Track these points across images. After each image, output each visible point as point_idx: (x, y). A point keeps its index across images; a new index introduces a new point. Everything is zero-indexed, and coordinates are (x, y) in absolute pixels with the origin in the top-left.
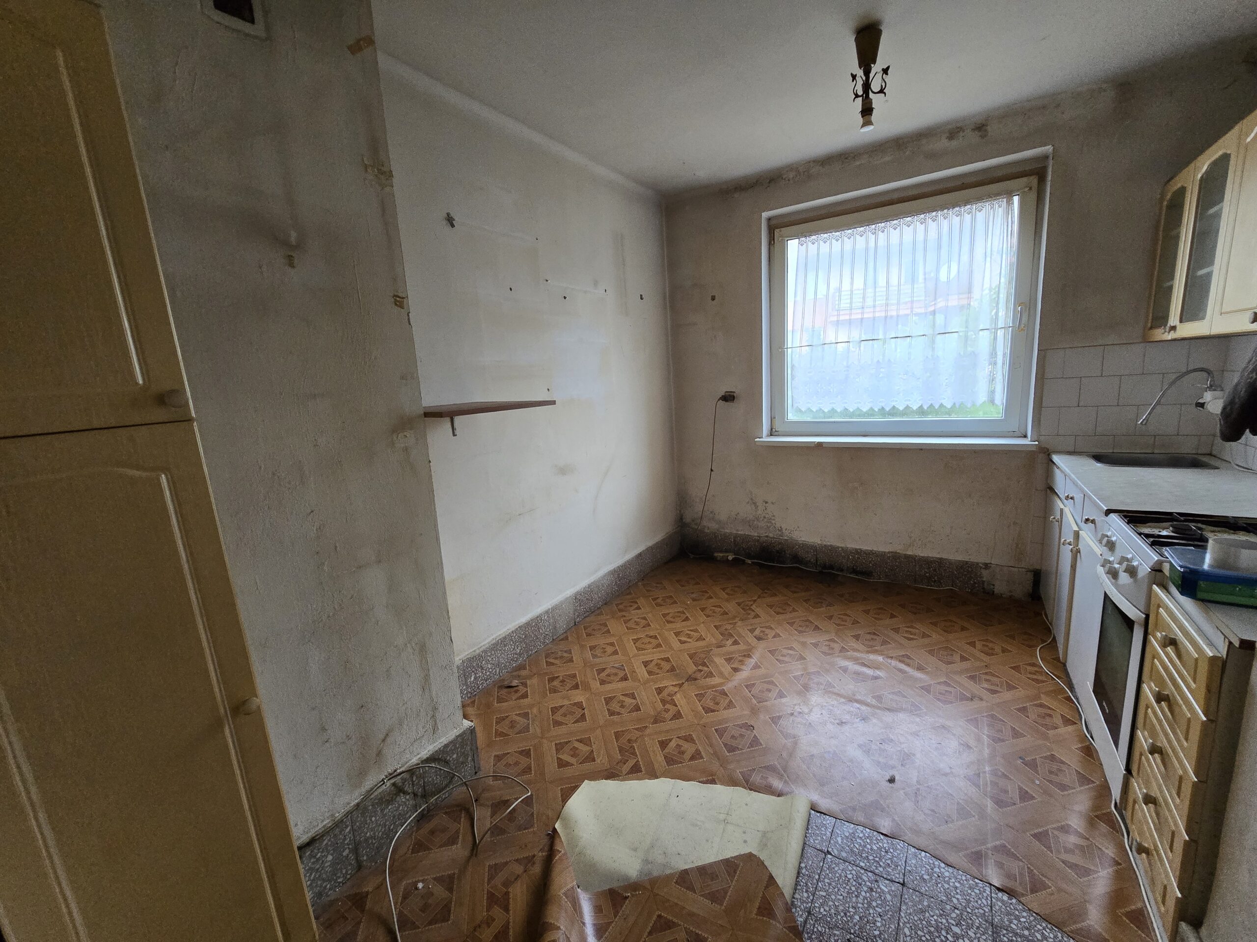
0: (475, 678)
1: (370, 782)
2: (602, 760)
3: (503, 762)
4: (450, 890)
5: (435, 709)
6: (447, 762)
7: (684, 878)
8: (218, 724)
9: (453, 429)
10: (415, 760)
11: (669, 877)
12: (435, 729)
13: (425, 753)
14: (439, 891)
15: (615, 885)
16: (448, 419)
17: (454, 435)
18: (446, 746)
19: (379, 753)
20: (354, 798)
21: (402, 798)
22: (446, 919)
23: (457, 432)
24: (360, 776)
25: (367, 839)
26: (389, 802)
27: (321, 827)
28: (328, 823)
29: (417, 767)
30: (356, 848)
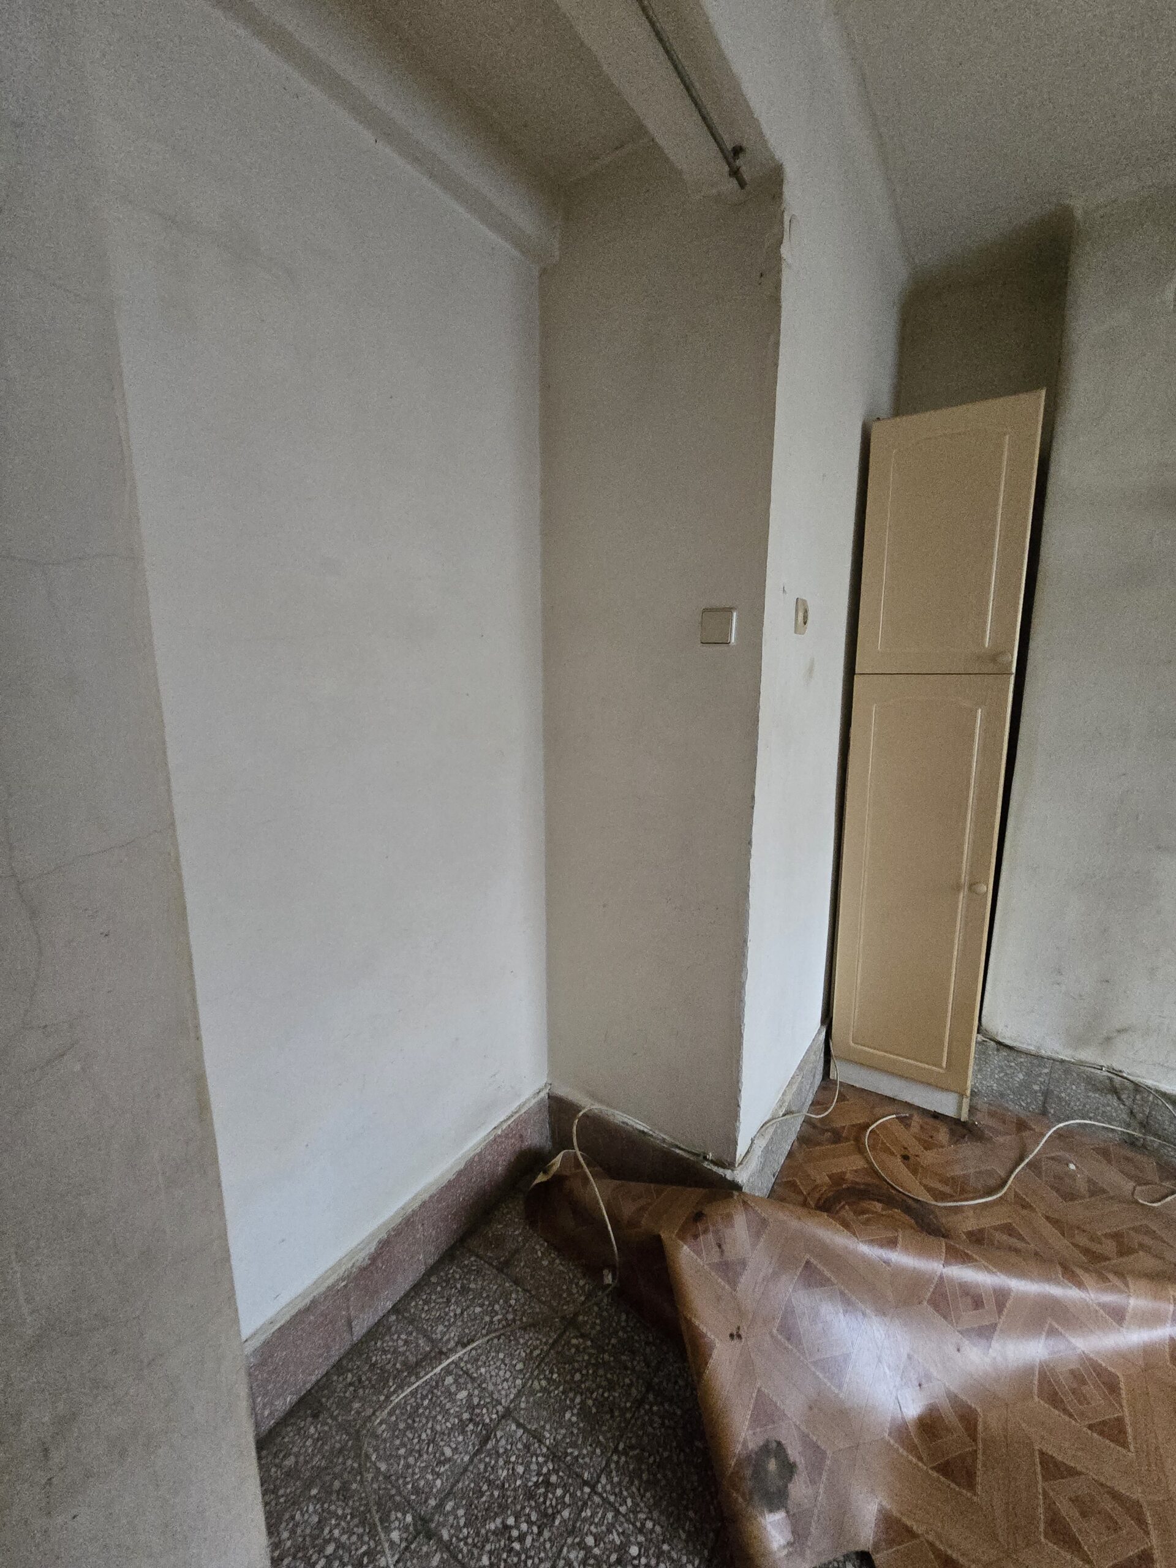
1: (1088, 1055)
4: (1092, 1194)
10: (1149, 1082)
13: (1165, 1088)
14: (1082, 1187)
19: (1108, 1039)
20: (1065, 1054)
21: (1113, 1099)
24: (1080, 1041)
25: (1060, 1099)
26: (1096, 1090)
27: (1024, 1046)
28: (1032, 1049)
29: (1148, 1089)
30: (1047, 1094)
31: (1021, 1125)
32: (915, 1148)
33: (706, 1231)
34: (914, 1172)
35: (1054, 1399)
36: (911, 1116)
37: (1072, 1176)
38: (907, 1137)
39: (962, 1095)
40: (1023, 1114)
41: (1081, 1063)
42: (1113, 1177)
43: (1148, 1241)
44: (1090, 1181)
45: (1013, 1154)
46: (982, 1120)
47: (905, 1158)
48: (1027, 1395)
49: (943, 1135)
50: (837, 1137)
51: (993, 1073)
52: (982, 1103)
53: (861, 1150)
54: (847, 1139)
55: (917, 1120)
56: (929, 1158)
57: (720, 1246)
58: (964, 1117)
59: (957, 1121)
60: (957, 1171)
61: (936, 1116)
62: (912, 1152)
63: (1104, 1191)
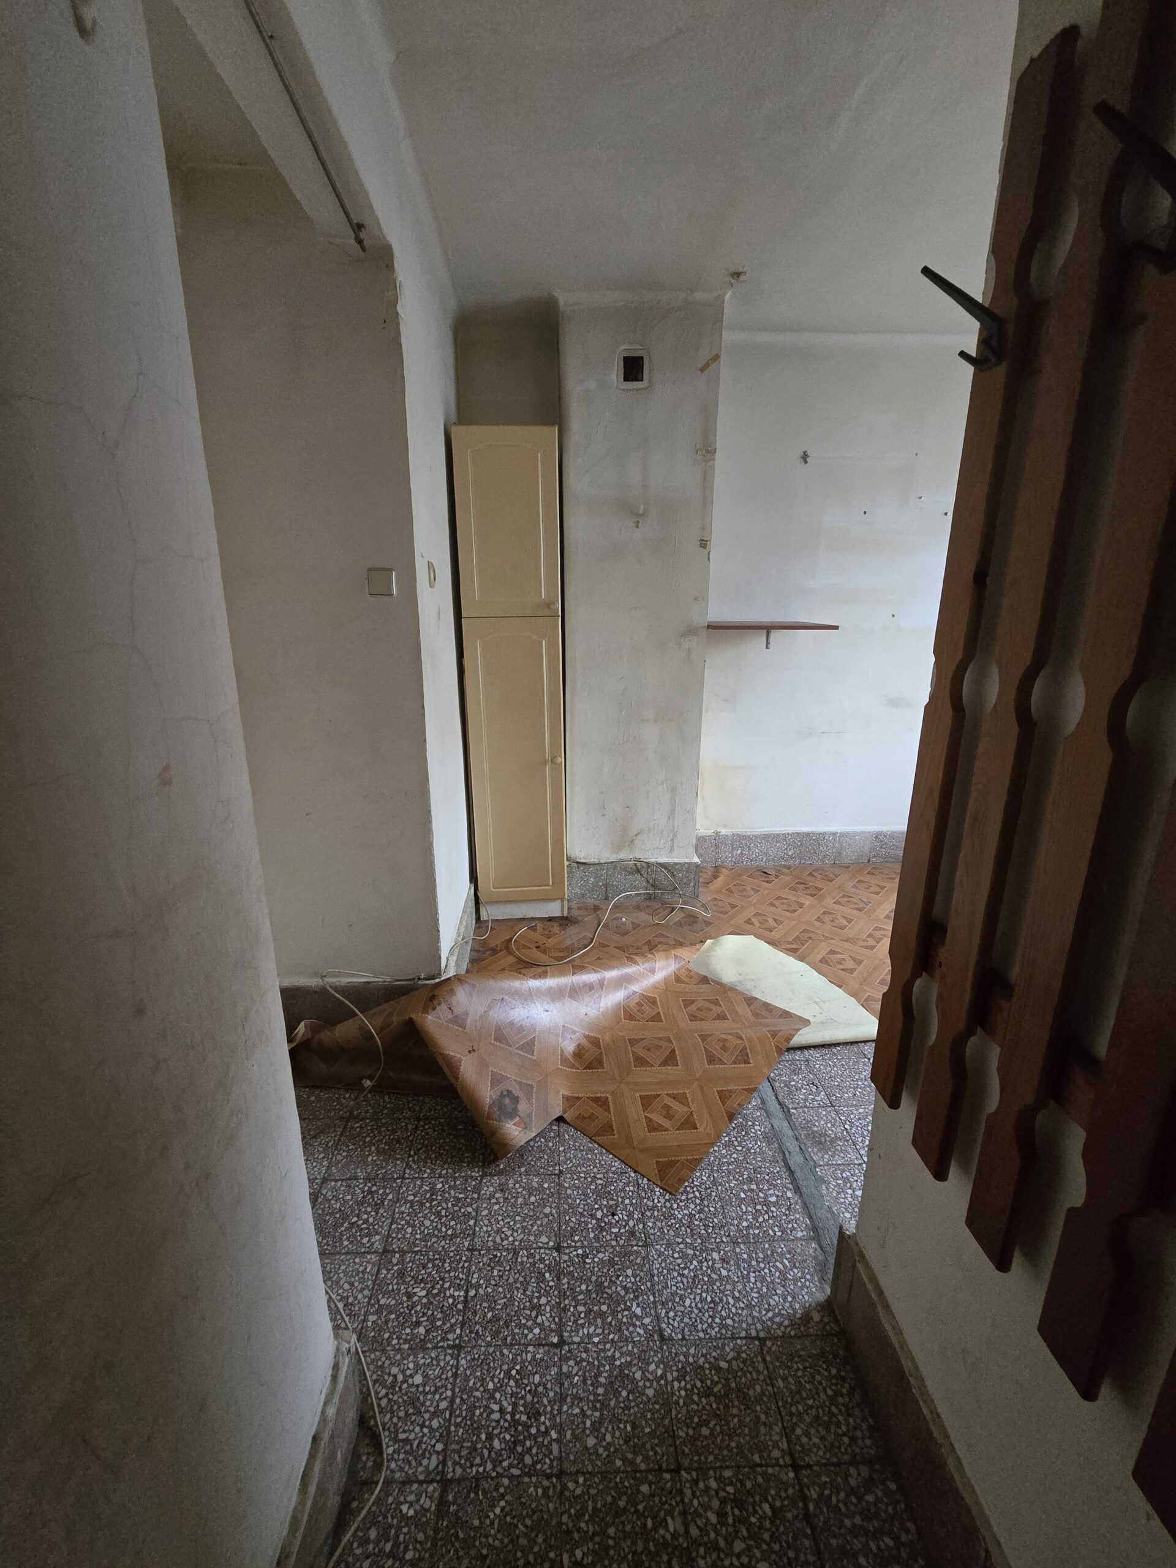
0: (741, 853)
1: (623, 855)
2: (776, 935)
3: (716, 903)
4: (634, 929)
5: (675, 836)
6: (673, 876)
7: (750, 1000)
8: (545, 763)
9: (768, 643)
10: (653, 860)
11: (742, 993)
12: (672, 849)
13: (660, 860)
14: (630, 927)
15: (709, 976)
16: (764, 632)
17: (767, 648)
18: (676, 864)
19: (632, 841)
20: (613, 858)
21: (638, 876)
22: (623, 935)
23: (772, 645)
24: (619, 848)
25: (613, 885)
26: (630, 873)
27: (592, 861)
28: (596, 861)
29: (653, 864)
30: (606, 886)
31: (596, 909)
32: (542, 940)
33: (439, 1004)
34: (544, 952)
35: (630, 1017)
36: (536, 925)
37: (624, 924)
38: (536, 936)
39: (562, 900)
40: (597, 903)
41: (622, 860)
42: (644, 917)
43: (661, 939)
44: (633, 923)
45: (596, 922)
46: (575, 913)
47: (538, 947)
48: (619, 1021)
49: (556, 928)
50: (495, 951)
51: (577, 884)
52: (574, 904)
53: (510, 952)
54: (501, 951)
55: (540, 927)
56: (551, 942)
57: (450, 1009)
58: (565, 915)
59: (562, 918)
60: (568, 943)
61: (550, 919)
62: (540, 944)
63: (639, 925)
